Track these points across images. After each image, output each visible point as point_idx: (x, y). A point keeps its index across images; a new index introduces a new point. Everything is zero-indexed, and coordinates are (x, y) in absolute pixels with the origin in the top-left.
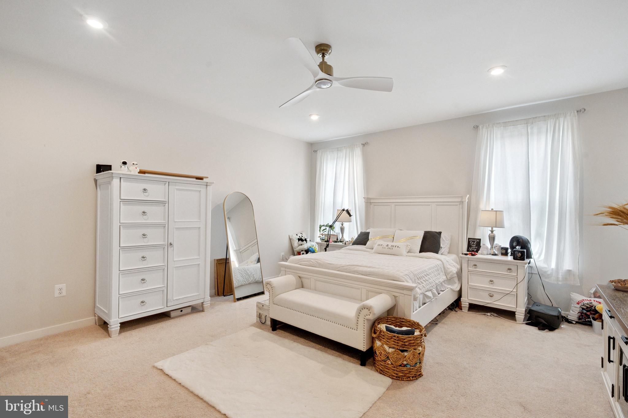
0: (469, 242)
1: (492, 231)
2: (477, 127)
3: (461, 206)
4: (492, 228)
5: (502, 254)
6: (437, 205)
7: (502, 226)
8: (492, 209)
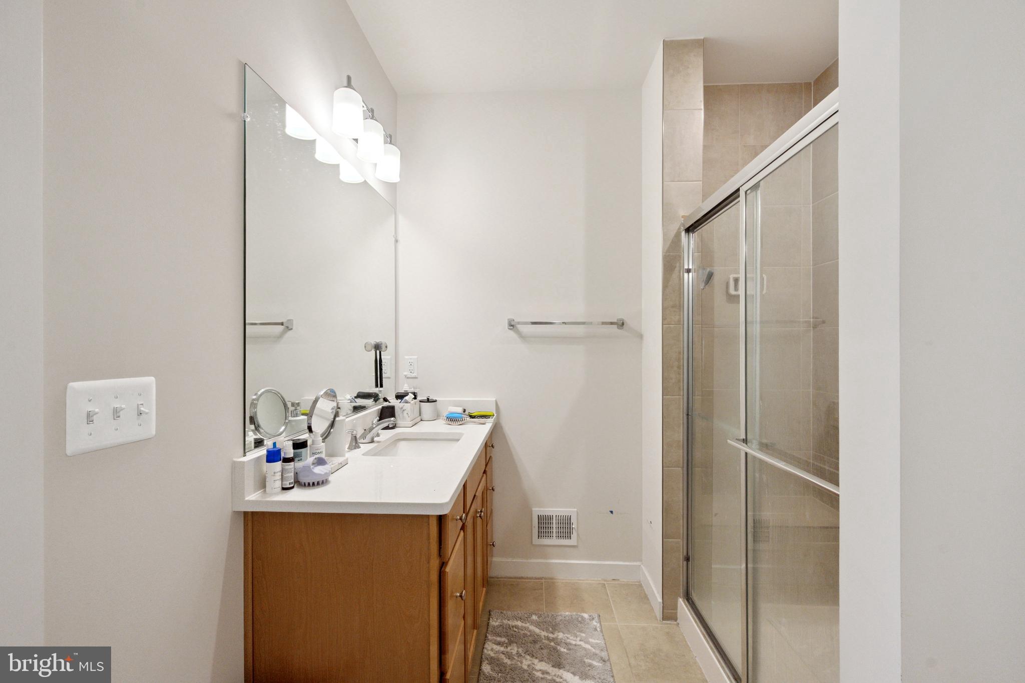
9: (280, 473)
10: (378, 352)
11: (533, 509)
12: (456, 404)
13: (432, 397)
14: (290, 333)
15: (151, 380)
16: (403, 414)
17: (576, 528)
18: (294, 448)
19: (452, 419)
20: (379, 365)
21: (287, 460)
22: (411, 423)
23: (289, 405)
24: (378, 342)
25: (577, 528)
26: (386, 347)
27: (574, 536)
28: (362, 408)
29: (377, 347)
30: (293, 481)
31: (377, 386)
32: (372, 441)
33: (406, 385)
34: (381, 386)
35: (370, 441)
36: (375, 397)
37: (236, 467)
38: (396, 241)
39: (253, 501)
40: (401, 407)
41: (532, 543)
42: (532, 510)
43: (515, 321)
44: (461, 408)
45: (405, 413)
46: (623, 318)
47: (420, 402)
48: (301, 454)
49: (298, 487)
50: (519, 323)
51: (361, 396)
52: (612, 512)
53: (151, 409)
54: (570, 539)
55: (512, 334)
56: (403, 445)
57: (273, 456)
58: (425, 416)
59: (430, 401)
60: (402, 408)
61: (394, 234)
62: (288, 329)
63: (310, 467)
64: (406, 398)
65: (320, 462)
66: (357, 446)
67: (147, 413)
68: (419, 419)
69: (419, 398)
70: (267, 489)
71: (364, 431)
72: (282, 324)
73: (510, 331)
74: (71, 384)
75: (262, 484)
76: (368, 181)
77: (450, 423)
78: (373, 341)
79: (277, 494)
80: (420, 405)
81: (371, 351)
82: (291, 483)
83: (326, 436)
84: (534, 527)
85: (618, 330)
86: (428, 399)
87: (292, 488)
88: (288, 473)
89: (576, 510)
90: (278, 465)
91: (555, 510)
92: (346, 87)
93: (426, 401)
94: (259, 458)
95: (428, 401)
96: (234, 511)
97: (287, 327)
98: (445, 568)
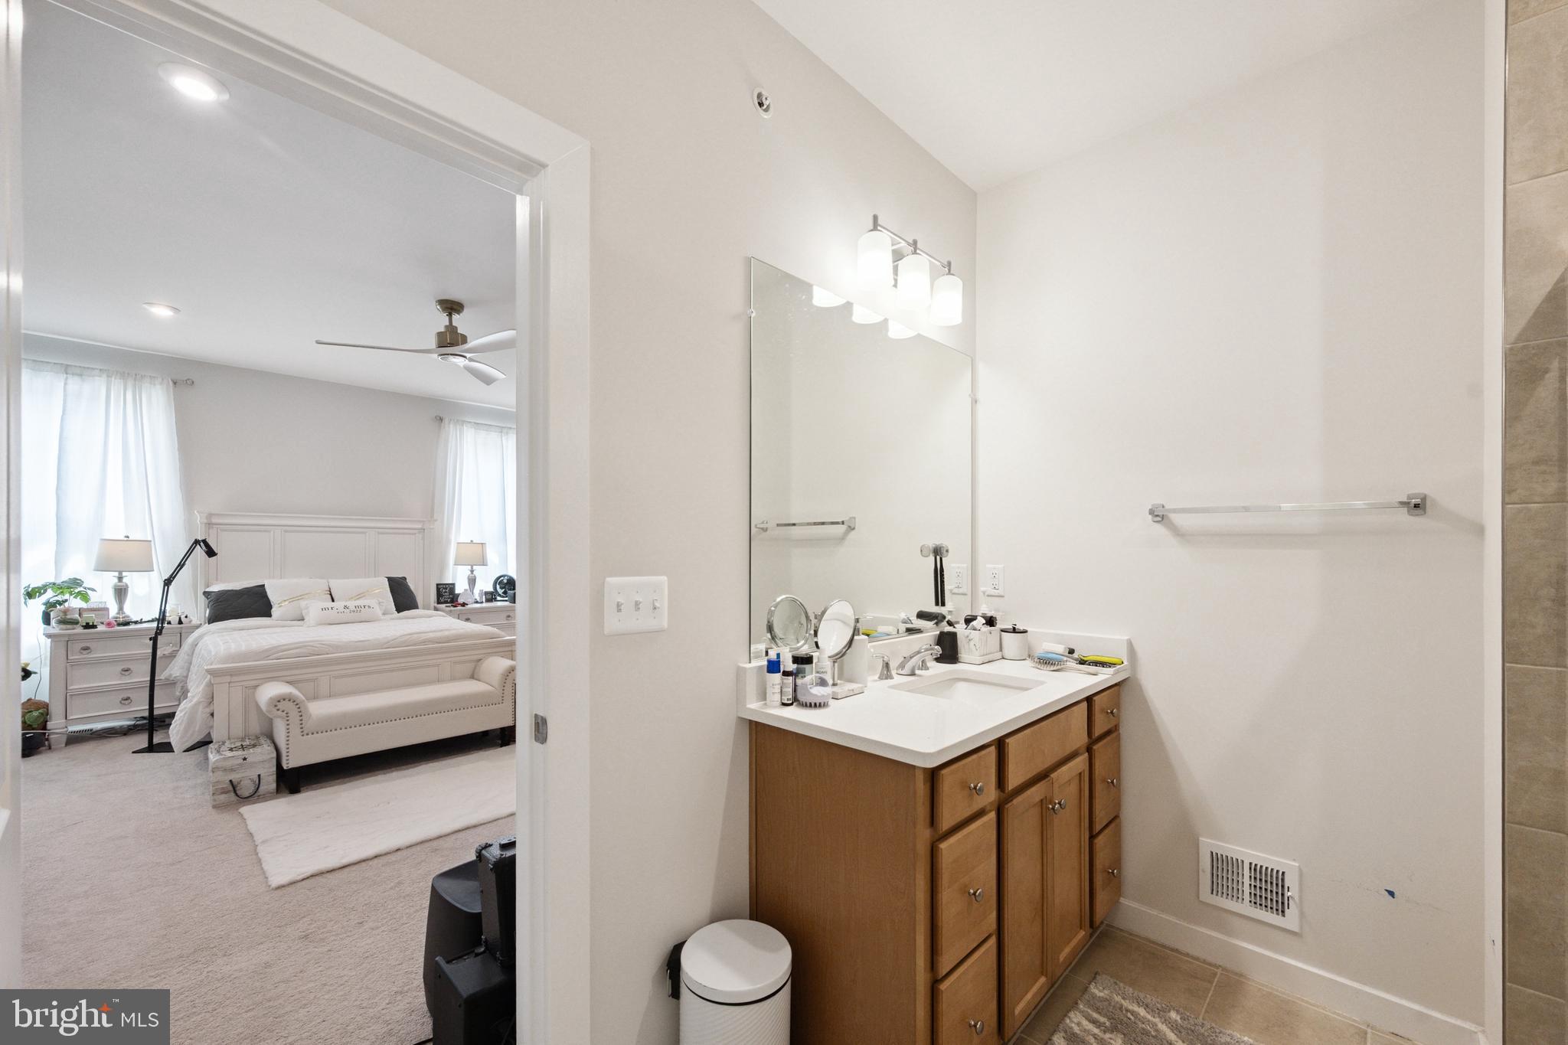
0: (437, 588)
1: (472, 571)
2: (441, 419)
3: (421, 536)
4: (472, 568)
5: (488, 601)
6: (379, 533)
7: (484, 563)
8: (472, 541)
9: (779, 687)
10: (938, 558)
11: (1200, 839)
12: (1059, 639)
13: (1020, 627)
14: (853, 532)
15: (664, 578)
16: (969, 645)
17: (1297, 898)
18: (794, 662)
19: (1046, 662)
20: (939, 575)
21: (786, 674)
22: (979, 660)
23: (812, 617)
24: (937, 543)
25: (1301, 897)
26: (947, 551)
27: (1292, 912)
28: (918, 631)
29: (938, 552)
30: (791, 697)
31: (937, 604)
32: (913, 674)
33: (984, 606)
34: (943, 604)
35: (909, 673)
36: (937, 618)
37: (740, 673)
38: (975, 401)
39: (752, 710)
40: (966, 634)
41: (1198, 898)
42: (1198, 840)
43: (1167, 507)
44: (1063, 647)
45: (972, 643)
46: (1426, 493)
47: (1002, 631)
48: (805, 671)
49: (797, 706)
50: (1175, 511)
51: (921, 615)
52: (1391, 894)
53: (664, 604)
54: (1284, 916)
55: (1160, 529)
56: (961, 685)
57: (773, 666)
58: (1007, 652)
59: (1017, 631)
60: (968, 637)
61: (970, 392)
62: (851, 529)
63: (807, 685)
64: (974, 623)
65: (823, 683)
66: (889, 676)
67: (659, 608)
68: (999, 655)
69: (1000, 625)
70: (768, 701)
71: (903, 659)
72: (843, 523)
73: (1156, 525)
74: (608, 579)
75: (763, 696)
76: (922, 333)
77: (1039, 667)
78: (932, 543)
79: (775, 707)
80: (1001, 635)
81: (929, 555)
82: (788, 700)
83: (839, 657)
84: (1203, 871)
85: (1412, 518)
86: (1014, 628)
87: (792, 704)
88: (786, 687)
89: (1297, 865)
90: (777, 677)
91: (1249, 853)
92: (872, 230)
93: (1011, 630)
94: (761, 667)
95: (1014, 631)
96: (739, 717)
97: (850, 527)
98: (941, 843)
